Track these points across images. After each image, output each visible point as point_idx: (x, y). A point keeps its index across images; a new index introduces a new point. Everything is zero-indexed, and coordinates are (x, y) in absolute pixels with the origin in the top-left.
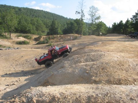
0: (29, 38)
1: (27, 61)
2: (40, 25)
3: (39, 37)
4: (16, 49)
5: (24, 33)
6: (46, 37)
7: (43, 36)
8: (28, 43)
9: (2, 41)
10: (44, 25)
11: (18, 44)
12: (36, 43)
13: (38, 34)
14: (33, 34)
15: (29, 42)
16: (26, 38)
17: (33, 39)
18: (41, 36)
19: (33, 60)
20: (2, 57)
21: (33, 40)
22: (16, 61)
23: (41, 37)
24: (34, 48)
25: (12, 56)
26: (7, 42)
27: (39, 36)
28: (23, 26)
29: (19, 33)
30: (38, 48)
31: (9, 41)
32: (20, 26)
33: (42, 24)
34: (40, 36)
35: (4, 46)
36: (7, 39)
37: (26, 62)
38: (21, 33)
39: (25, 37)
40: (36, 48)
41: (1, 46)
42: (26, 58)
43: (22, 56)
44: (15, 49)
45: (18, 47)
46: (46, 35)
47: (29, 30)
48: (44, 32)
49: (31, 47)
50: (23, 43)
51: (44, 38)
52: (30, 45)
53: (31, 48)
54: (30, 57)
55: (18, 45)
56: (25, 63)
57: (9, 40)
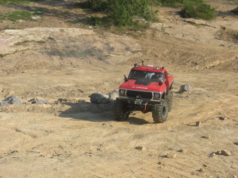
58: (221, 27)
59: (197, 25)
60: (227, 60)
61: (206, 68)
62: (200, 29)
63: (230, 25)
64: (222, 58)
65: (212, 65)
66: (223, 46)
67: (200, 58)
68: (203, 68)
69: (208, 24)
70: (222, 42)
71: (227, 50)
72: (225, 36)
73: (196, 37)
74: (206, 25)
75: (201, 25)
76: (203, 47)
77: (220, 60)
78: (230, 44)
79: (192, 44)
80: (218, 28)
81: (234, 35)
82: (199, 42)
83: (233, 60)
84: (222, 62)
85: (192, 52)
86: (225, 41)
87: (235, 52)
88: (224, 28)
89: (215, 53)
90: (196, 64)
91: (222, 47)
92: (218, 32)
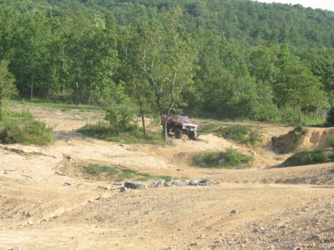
0: (247, 136)
1: (255, 231)
2: (293, 77)
3: (291, 133)
4: (196, 185)
5: (220, 117)
6: (325, 133)
7: (312, 130)
8: (245, 161)
9: (131, 152)
10: (314, 78)
11: (202, 167)
12: (280, 162)
13: (286, 121)
14: (262, 120)
15: (249, 154)
16: (233, 139)
17: (265, 143)
18: (304, 128)
19: (282, 227)
20: (147, 213)
21: (263, 147)
22: (209, 228)
23: (304, 133)
24: (278, 182)
25: (190, 212)
26: (151, 159)
27: (291, 129)
28: (216, 85)
29: (200, 116)
30: (295, 181)
31: (159, 154)
32: (202, 86)
33: (304, 75)
34: (299, 129)
35: (141, 172)
36: (152, 143)
37: (253, 235)
38: (207, 117)
39: (226, 134)
40: (287, 182)
41: (131, 171)
42: (249, 218)
43: (234, 212)
44: (190, 184)
45: (204, 177)
46: (325, 125)
47: (244, 102)
48: (312, 109)
49: (260, 178)
50: (221, 161)
51: (315, 135)
52: (253, 169)
53: (264, 181)
54: (267, 214)
55: (200, 170)
56: (250, 238)
57: (160, 148)
58: (64, 156)
59: (26, 154)
60: (76, 206)
61: (45, 220)
62: (32, 161)
63: (77, 152)
64: (68, 203)
65: (53, 216)
66: (69, 185)
67: (33, 205)
68: (39, 222)
69: (43, 152)
70: (66, 179)
71: (74, 191)
72: (71, 170)
73: (26, 173)
74: (41, 154)
75: (32, 153)
76: (38, 188)
77: (65, 206)
78: (79, 182)
79: (21, 185)
80: (60, 158)
81: (85, 167)
82: (31, 180)
83: (85, 207)
84: (69, 210)
85: (21, 198)
86: (71, 176)
87: (87, 194)
88: (69, 158)
89: (56, 197)
90: (29, 215)
91: (67, 187)
92: (60, 163)
